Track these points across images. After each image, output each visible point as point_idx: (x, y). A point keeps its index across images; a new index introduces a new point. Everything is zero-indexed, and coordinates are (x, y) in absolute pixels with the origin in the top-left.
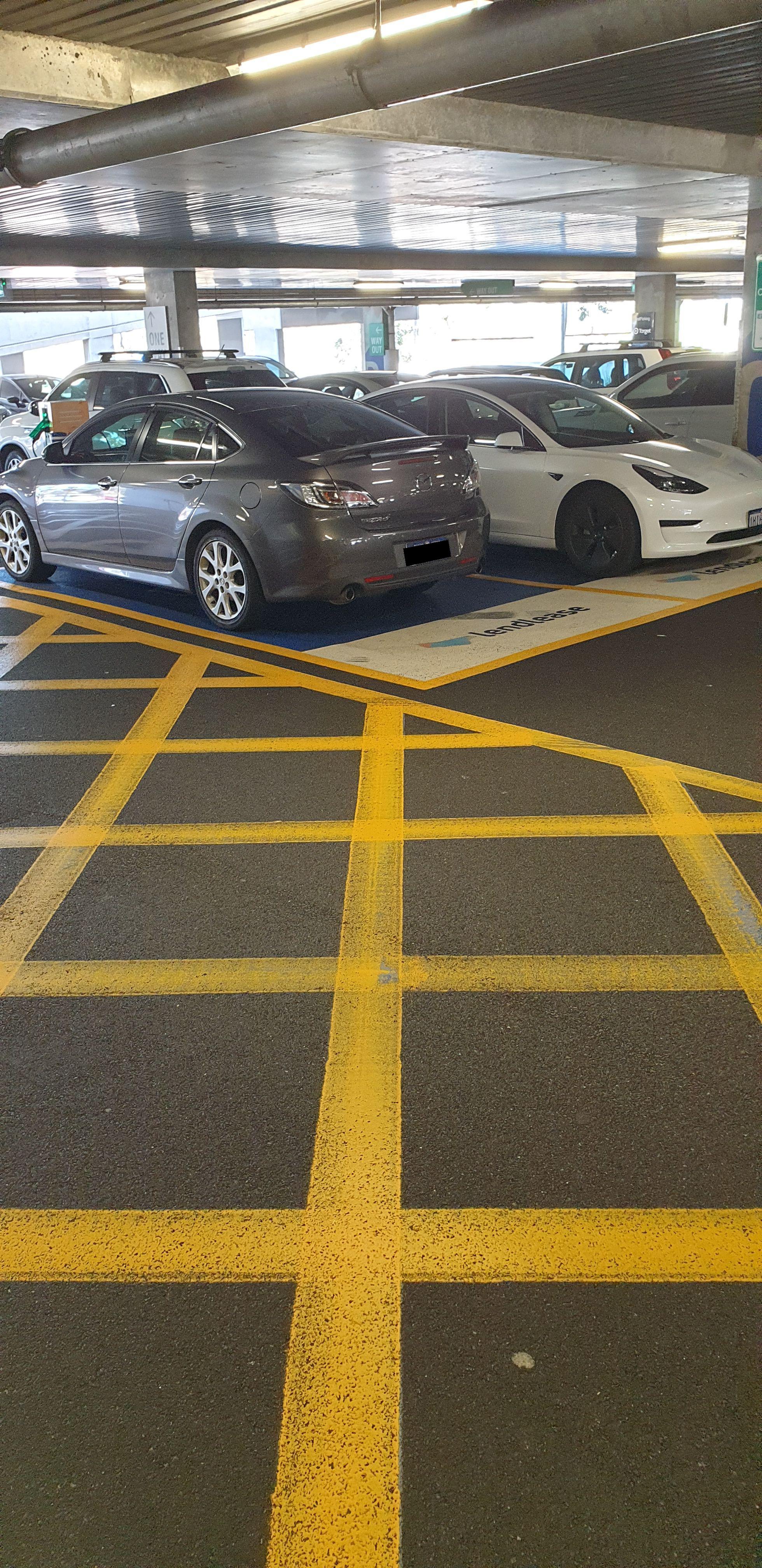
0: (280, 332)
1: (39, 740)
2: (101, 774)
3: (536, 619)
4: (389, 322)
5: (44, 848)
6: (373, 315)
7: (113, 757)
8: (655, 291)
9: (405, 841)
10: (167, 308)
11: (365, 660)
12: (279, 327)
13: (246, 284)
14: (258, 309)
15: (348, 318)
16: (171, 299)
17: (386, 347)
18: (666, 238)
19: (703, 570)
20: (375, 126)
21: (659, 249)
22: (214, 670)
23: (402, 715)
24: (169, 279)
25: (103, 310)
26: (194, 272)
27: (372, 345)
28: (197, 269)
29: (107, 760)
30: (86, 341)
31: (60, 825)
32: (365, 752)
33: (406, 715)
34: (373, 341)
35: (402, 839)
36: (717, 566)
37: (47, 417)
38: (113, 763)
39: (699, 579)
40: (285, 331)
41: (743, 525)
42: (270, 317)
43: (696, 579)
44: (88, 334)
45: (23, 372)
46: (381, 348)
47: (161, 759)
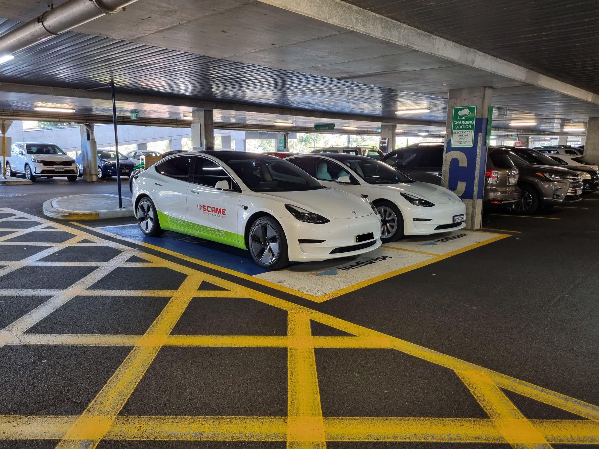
0: (245, 141)
1: (93, 333)
2: (123, 363)
3: (367, 261)
4: (286, 138)
5: (60, 441)
6: (280, 136)
7: (134, 348)
8: (389, 131)
9: (326, 442)
10: (200, 124)
11: (284, 282)
12: (245, 139)
13: (233, 120)
14: (237, 131)
15: (271, 137)
16: (202, 121)
17: (285, 147)
18: (399, 108)
19: (437, 240)
20: (307, 9)
21: (396, 113)
22: (205, 286)
23: (309, 321)
24: (202, 113)
25: (177, 127)
26: (212, 111)
27: (279, 147)
28: (214, 110)
29: (130, 351)
30: (171, 141)
31: (80, 415)
32: (290, 349)
33: (312, 321)
34: (280, 145)
35: (324, 440)
36: (442, 238)
37: (143, 162)
38: (133, 355)
39: (437, 245)
40: (247, 141)
41: (450, 222)
42: (241, 134)
43: (434, 244)
44: (172, 138)
45: (146, 150)
46: (283, 147)
47: (165, 351)
